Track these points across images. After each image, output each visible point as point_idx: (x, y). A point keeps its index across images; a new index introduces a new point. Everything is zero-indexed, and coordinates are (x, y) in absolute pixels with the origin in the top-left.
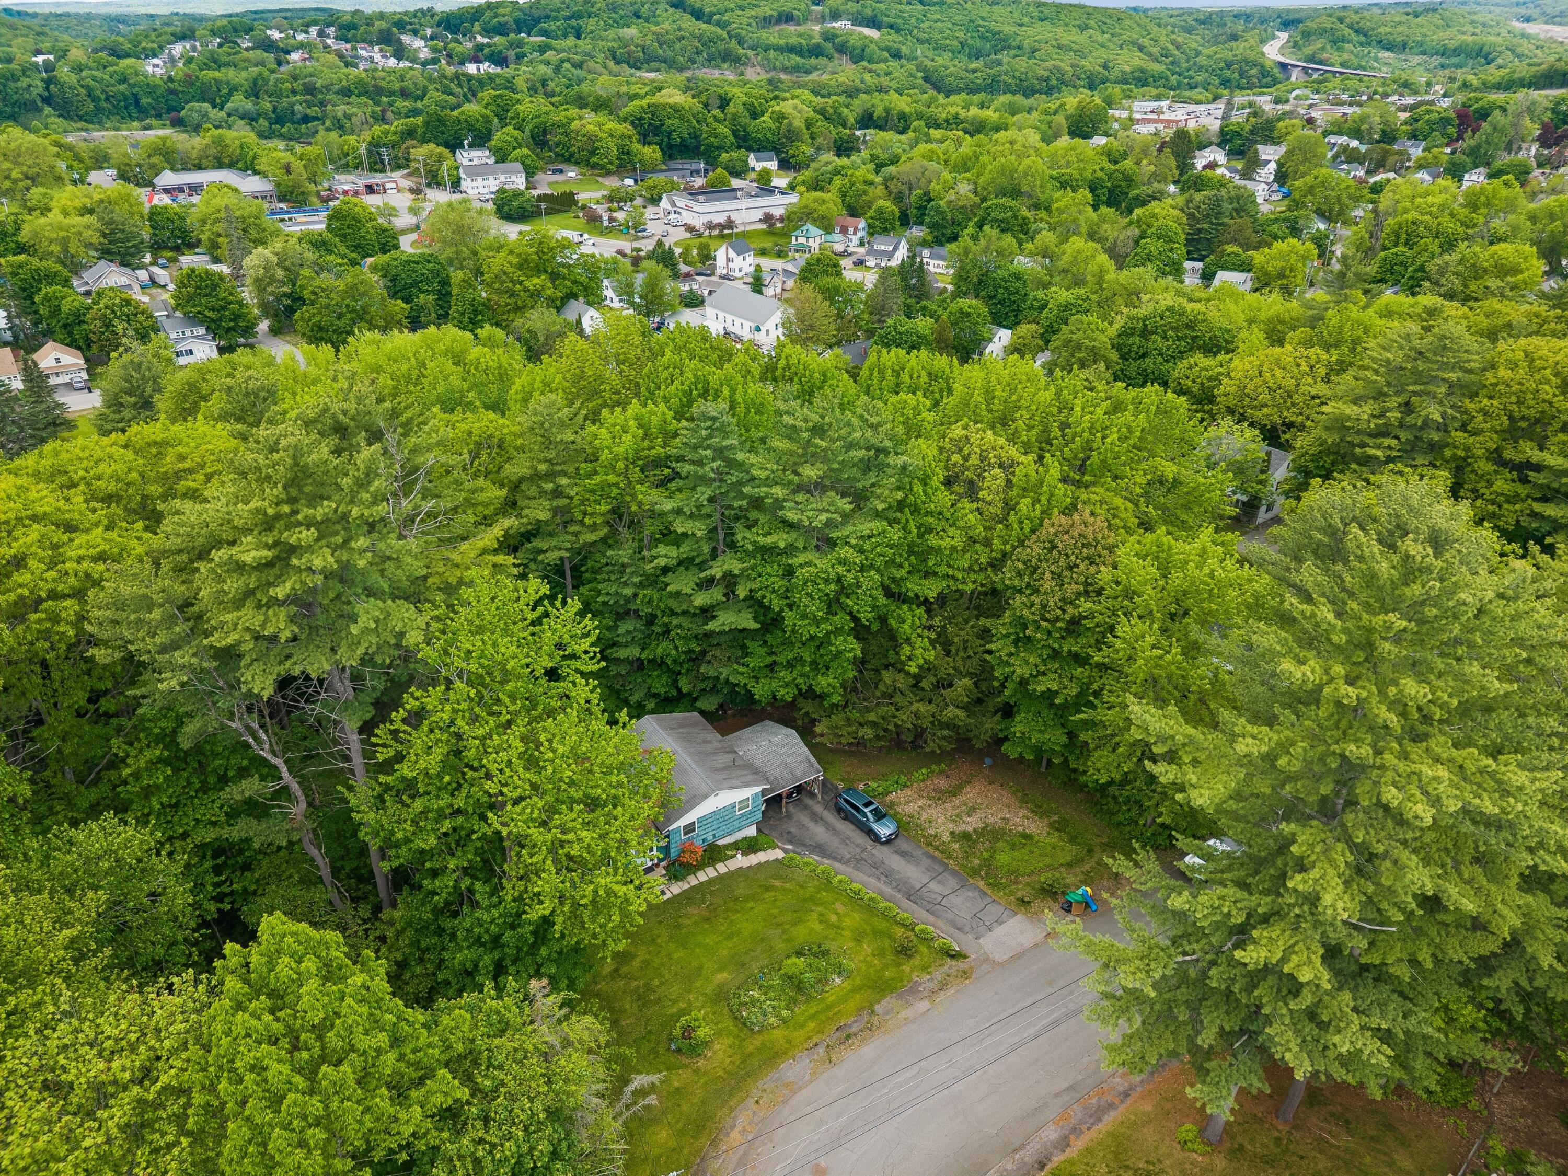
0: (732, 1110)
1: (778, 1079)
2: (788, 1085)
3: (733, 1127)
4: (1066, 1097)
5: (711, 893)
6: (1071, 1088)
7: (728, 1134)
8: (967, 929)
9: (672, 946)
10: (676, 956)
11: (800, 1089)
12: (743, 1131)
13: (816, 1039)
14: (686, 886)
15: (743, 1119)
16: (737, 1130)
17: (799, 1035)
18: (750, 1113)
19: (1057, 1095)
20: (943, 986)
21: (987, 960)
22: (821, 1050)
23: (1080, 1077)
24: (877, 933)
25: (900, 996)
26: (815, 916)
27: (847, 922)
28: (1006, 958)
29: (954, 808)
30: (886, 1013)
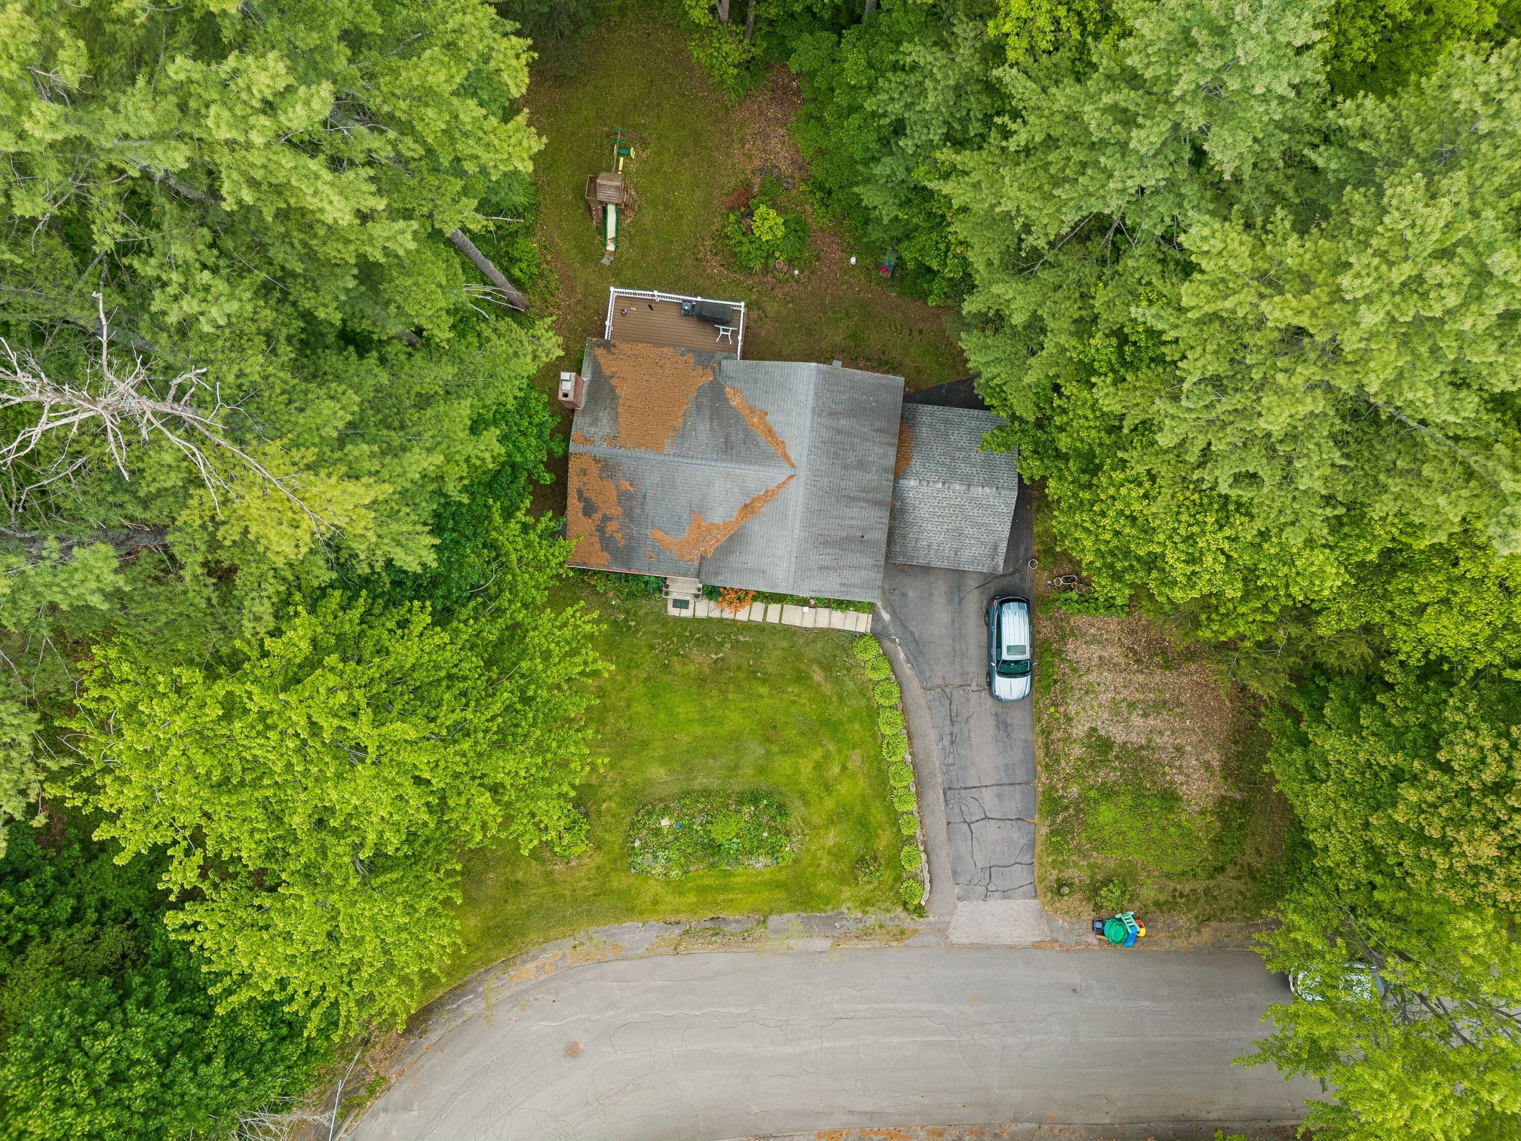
0: (547, 941)
1: (613, 935)
2: (616, 947)
3: (535, 958)
4: (855, 1119)
5: (736, 645)
6: (871, 1115)
7: (526, 961)
8: (962, 879)
9: (641, 690)
10: (637, 707)
11: (624, 959)
12: (539, 969)
13: (682, 917)
14: (716, 614)
15: (550, 955)
16: (535, 963)
17: (671, 900)
18: (560, 954)
19: (851, 1112)
20: (865, 934)
21: (941, 931)
22: (677, 931)
23: (891, 1110)
24: (862, 824)
25: (807, 922)
26: (817, 754)
27: (844, 789)
28: (964, 941)
29: (1143, 687)
30: (775, 931)
